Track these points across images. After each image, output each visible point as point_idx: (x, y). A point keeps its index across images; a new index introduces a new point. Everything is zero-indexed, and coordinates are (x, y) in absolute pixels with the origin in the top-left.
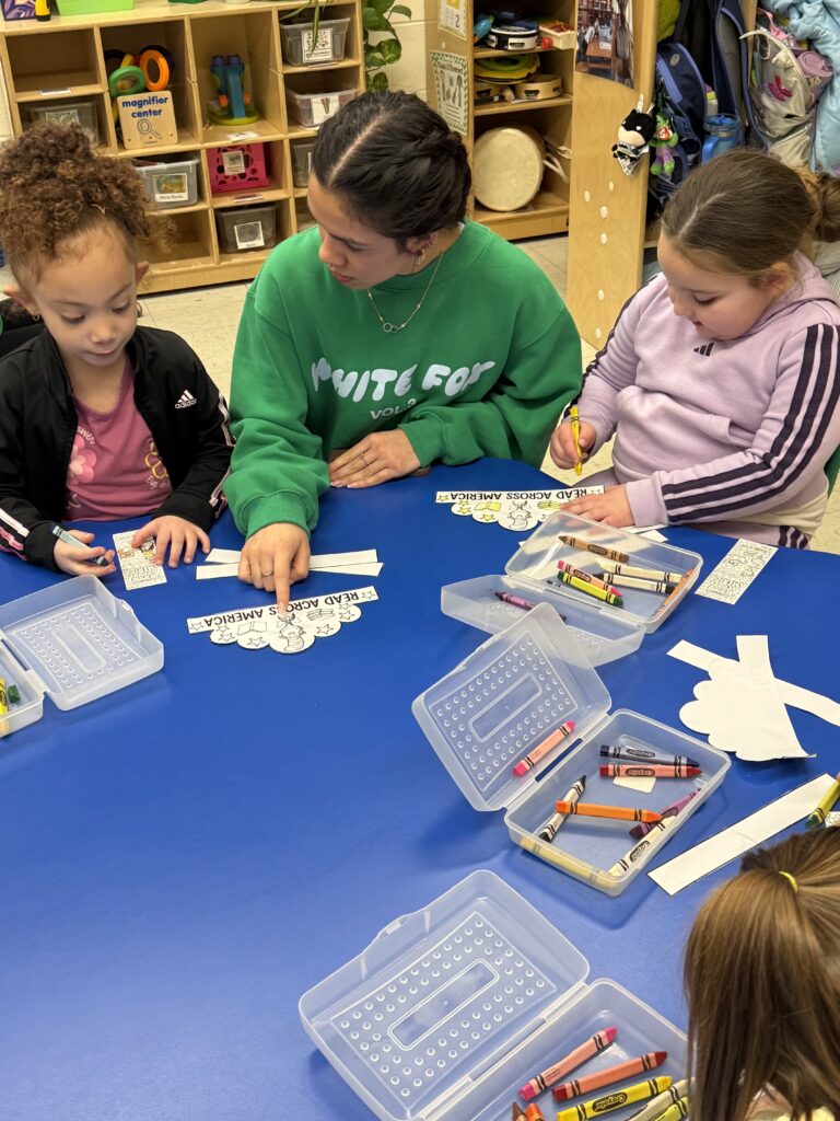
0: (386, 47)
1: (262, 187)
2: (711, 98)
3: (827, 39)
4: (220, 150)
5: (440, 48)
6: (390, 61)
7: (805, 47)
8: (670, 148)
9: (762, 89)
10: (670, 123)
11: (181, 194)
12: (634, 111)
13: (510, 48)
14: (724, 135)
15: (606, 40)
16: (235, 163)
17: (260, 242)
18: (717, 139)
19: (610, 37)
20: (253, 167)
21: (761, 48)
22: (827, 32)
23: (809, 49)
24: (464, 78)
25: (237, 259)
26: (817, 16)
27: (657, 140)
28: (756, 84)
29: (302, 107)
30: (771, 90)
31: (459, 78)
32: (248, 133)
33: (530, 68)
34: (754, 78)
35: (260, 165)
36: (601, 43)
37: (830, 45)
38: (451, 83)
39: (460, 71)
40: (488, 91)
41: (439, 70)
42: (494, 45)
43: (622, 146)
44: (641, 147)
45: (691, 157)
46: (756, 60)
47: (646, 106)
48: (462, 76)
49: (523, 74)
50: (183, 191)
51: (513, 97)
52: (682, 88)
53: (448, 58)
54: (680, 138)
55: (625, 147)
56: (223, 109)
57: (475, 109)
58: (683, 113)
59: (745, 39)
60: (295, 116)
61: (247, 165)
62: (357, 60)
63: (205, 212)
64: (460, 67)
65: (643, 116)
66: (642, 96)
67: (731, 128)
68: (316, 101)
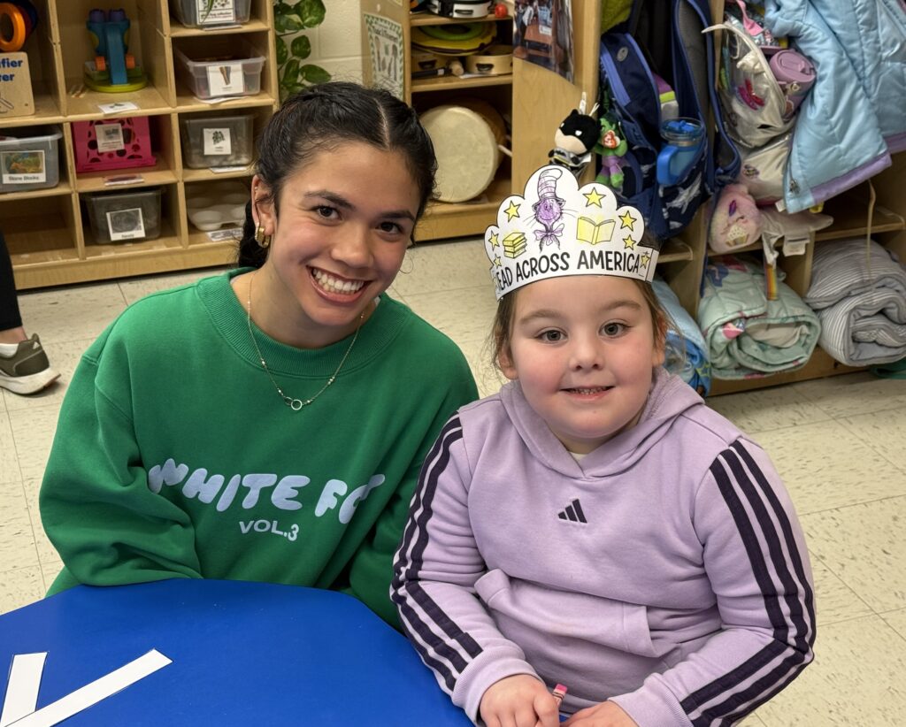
0: (306, 9)
1: (145, 167)
2: (668, 99)
3: (811, 37)
4: (92, 123)
5: (375, 11)
6: (310, 25)
7: (784, 45)
8: (618, 157)
9: (732, 93)
10: (617, 128)
11: (36, 175)
12: (575, 112)
13: (455, 15)
14: (685, 144)
15: (546, 24)
16: (111, 138)
17: (140, 233)
18: (675, 148)
19: (550, 21)
20: (136, 142)
21: (729, 44)
22: (811, 30)
23: (789, 47)
24: (399, 48)
25: (109, 254)
26: (798, 10)
27: (602, 147)
28: (726, 86)
29: (196, 76)
30: (742, 95)
31: (394, 47)
32: (128, 104)
33: (483, 38)
34: (723, 78)
35: (145, 142)
36: (540, 26)
37: (814, 45)
38: (387, 53)
39: (395, 39)
40: (433, 63)
41: (374, 35)
42: (436, 11)
43: (559, 153)
44: (582, 155)
45: (645, 168)
46: (726, 57)
47: (589, 108)
48: (397, 45)
49: (475, 45)
50: (39, 171)
51: (462, 71)
52: (630, 89)
53: (383, 23)
54: (630, 145)
55: (563, 154)
56: (102, 73)
57: (412, 84)
58: (632, 118)
59: (712, 33)
60: (187, 85)
61: (127, 140)
62: (265, 24)
63: (67, 197)
64: (395, 35)
65: (585, 118)
66: (584, 94)
67: (692, 135)
68: (214, 71)
